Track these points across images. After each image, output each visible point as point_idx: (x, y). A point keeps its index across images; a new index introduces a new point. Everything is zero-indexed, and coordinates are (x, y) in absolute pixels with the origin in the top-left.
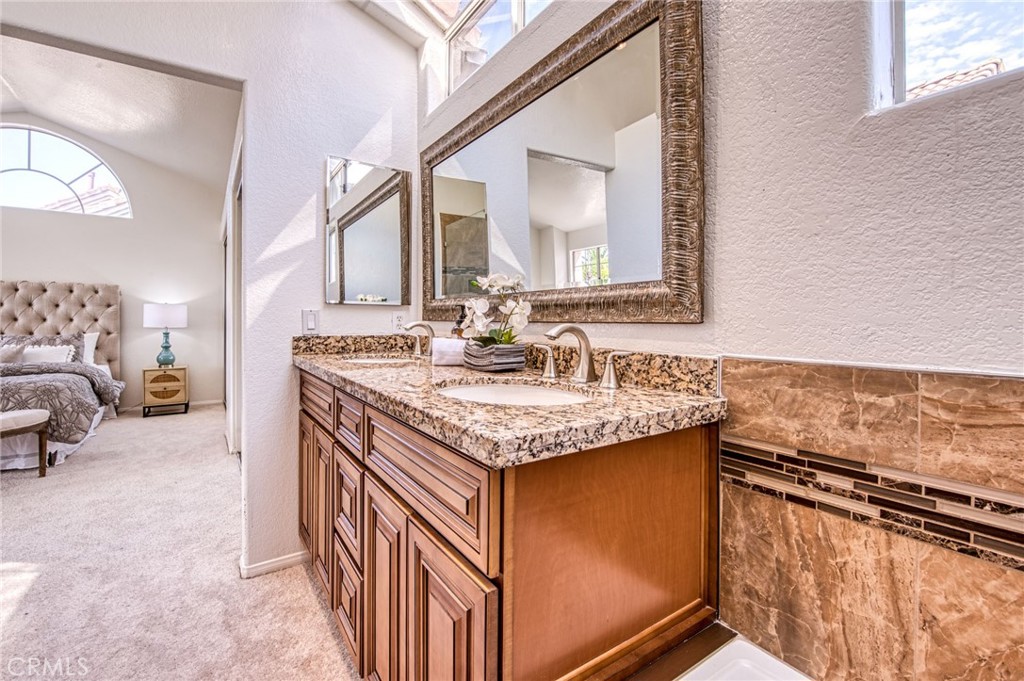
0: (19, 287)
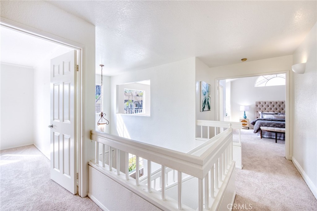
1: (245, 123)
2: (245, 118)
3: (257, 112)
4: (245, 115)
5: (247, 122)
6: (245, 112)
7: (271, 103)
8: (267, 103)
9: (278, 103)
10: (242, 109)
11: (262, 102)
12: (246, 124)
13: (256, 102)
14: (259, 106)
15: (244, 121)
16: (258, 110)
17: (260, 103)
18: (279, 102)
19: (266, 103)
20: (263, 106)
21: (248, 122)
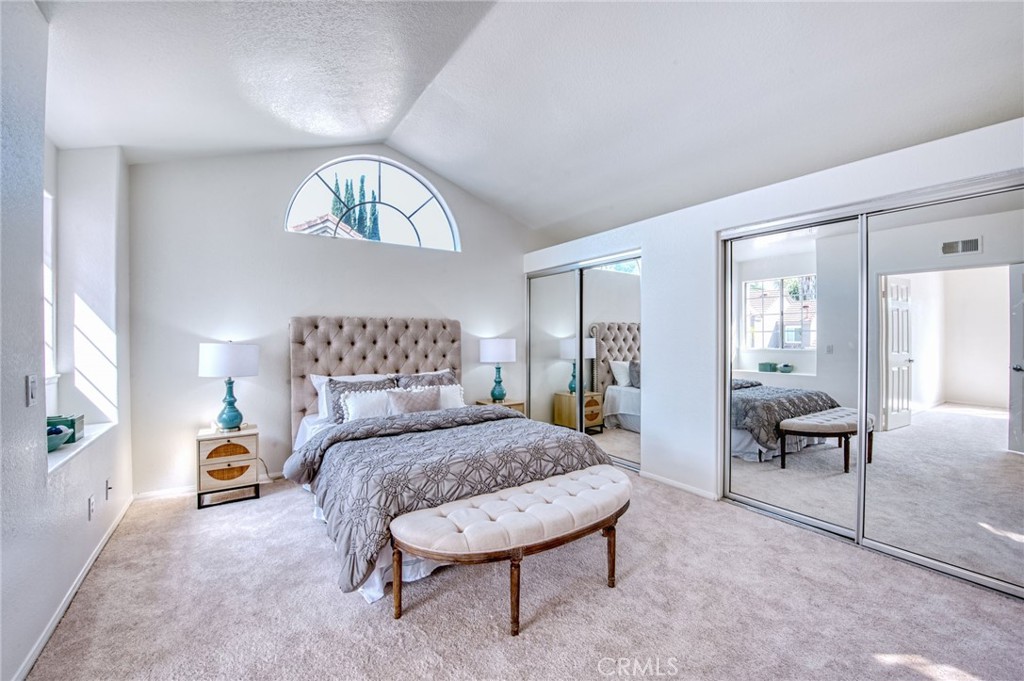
0: (389, 324)
1: (236, 461)
2: (234, 421)
3: (303, 377)
4: (231, 404)
5: (246, 451)
6: (230, 384)
7: (364, 326)
8: (346, 329)
9: (390, 329)
10: (210, 361)
11: (327, 320)
12: (242, 470)
13: (298, 321)
14: (309, 344)
15: (230, 448)
16: (307, 366)
17: (316, 327)
18: (395, 324)
19: (341, 327)
20: (329, 343)
21: (251, 448)
